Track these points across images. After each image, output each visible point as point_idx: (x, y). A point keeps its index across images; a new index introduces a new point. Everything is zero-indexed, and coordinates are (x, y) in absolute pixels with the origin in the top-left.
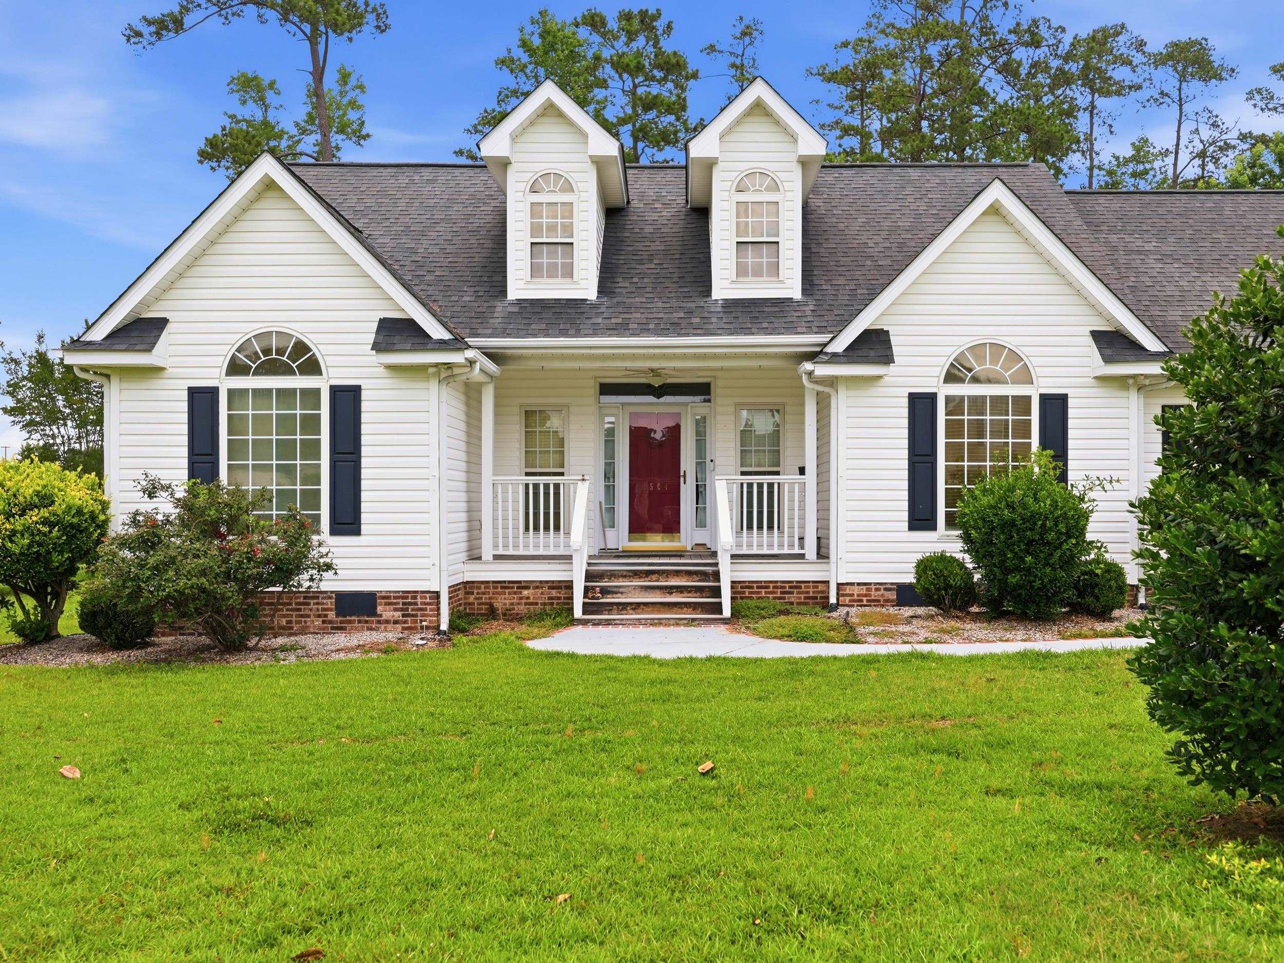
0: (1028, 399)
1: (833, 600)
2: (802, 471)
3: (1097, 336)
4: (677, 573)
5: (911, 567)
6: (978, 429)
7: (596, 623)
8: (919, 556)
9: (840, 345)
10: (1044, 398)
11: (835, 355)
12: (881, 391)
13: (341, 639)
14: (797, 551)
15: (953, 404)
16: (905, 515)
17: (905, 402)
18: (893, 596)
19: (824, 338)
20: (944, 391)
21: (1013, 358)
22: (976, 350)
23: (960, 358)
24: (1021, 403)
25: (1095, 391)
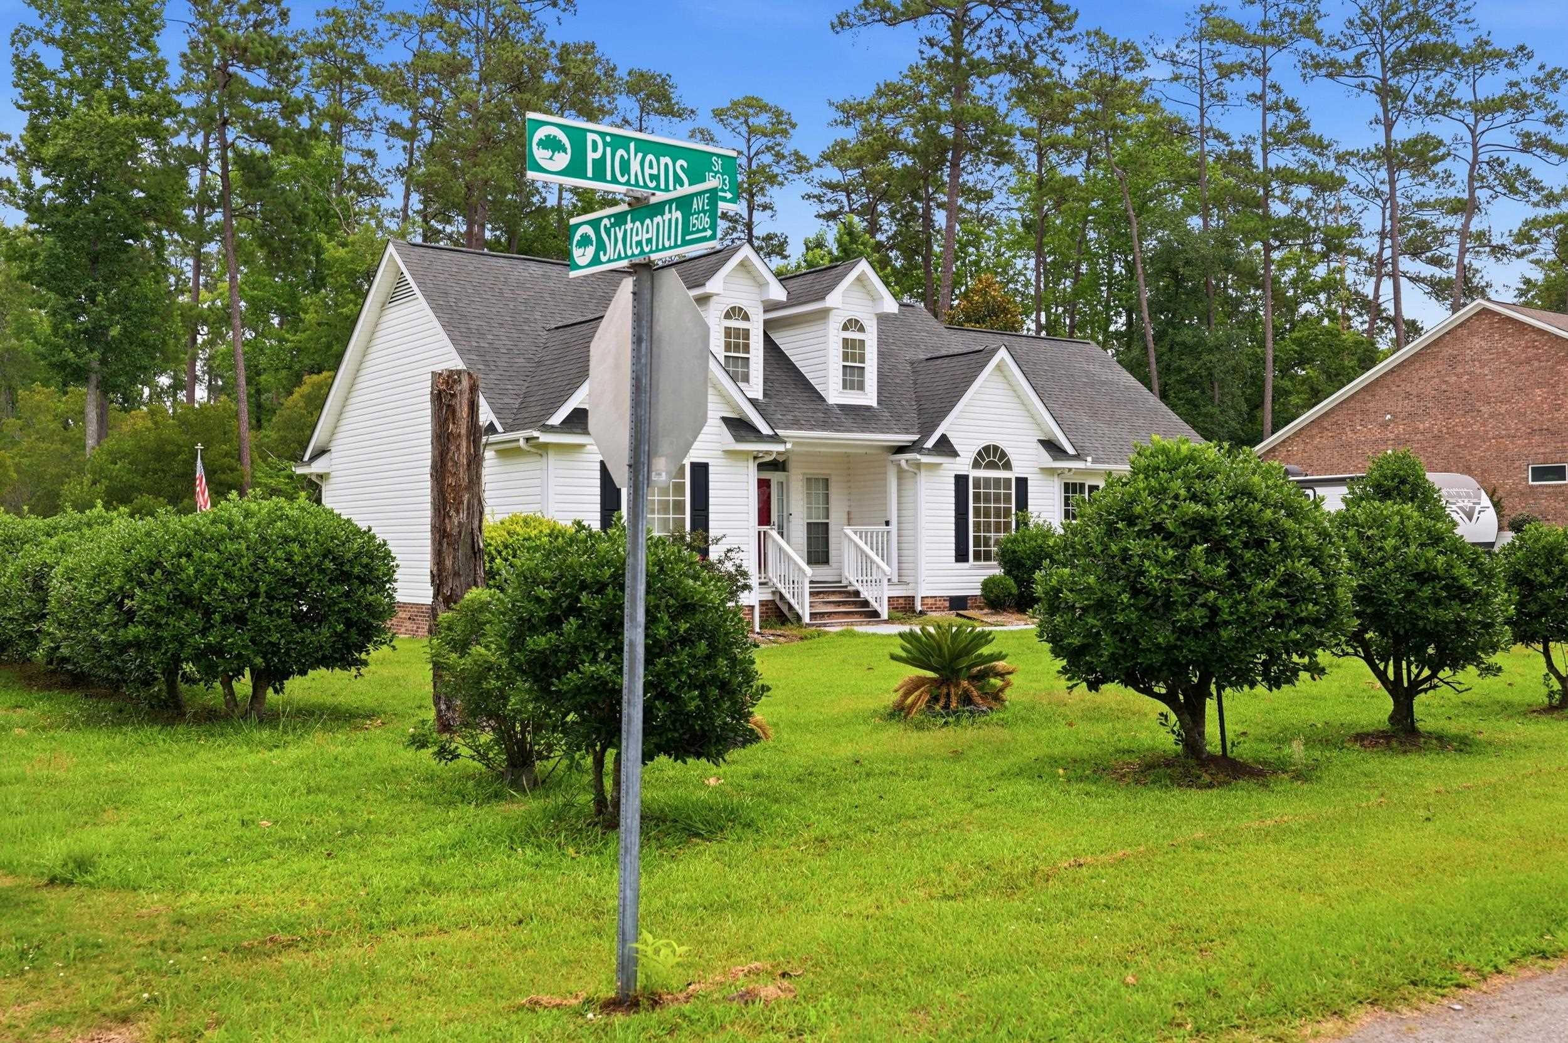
0: (1010, 479)
1: (919, 608)
2: (887, 523)
3: (1041, 442)
4: (833, 593)
5: (979, 585)
6: (987, 498)
8: (982, 579)
9: (929, 443)
10: (1017, 479)
12: (942, 472)
15: (977, 481)
16: (953, 553)
17: (953, 480)
18: (947, 604)
20: (974, 474)
21: (1003, 455)
22: (987, 449)
23: (979, 454)
24: (1008, 481)
25: (1040, 476)
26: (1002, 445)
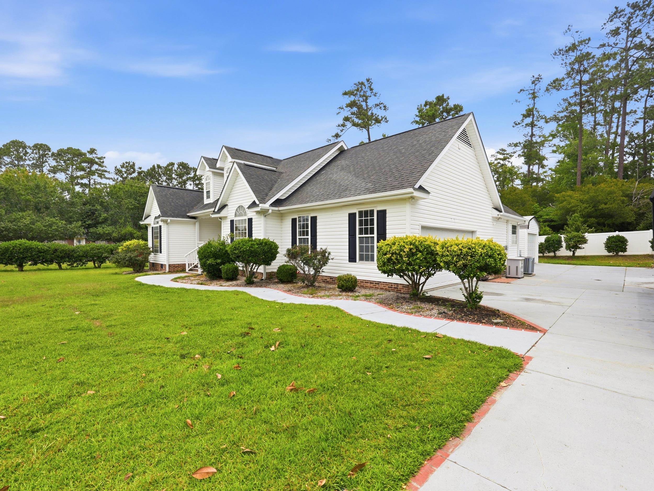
0: (246, 220)
6: (239, 229)
7: (188, 273)
9: (216, 210)
10: (249, 219)
12: (227, 220)
15: (236, 222)
17: (230, 222)
19: (213, 209)
20: (235, 219)
21: (244, 209)
23: (237, 210)
25: (257, 217)
26: (244, 205)
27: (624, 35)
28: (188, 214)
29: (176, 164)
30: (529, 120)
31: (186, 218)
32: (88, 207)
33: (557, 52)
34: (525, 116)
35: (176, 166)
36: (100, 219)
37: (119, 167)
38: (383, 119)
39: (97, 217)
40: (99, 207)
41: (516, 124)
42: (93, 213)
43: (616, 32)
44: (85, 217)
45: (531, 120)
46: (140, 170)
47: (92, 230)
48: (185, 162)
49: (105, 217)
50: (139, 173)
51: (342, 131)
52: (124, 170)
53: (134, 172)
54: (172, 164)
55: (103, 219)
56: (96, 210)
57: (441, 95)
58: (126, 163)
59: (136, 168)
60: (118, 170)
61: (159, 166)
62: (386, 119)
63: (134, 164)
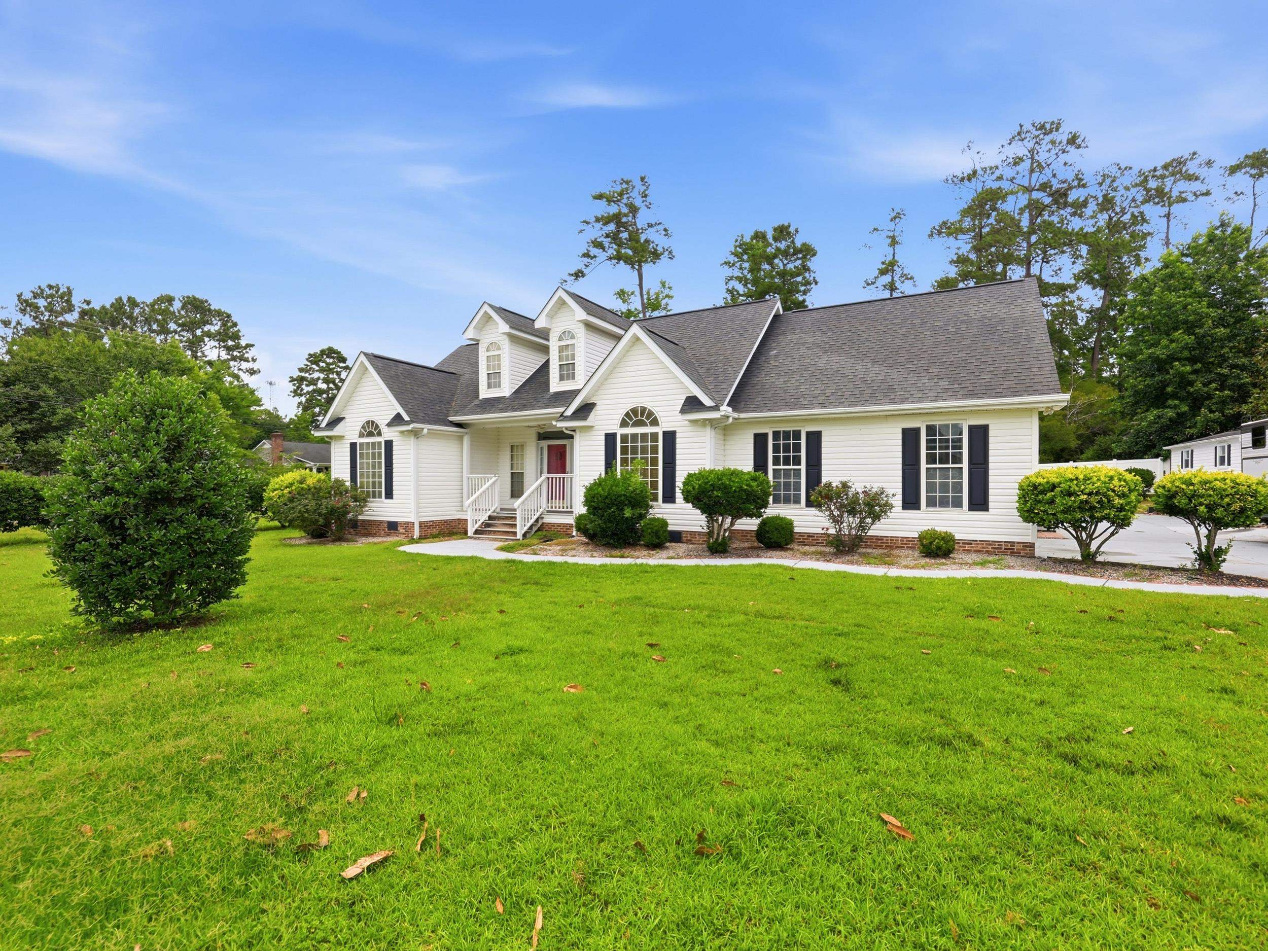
0: (657, 434)
3: (684, 400)
6: (634, 450)
7: (479, 538)
9: (569, 412)
10: (665, 433)
11: (567, 417)
12: (594, 433)
13: (389, 539)
14: (569, 510)
15: (624, 438)
17: (603, 438)
19: (561, 410)
20: (620, 431)
21: (651, 414)
22: (634, 411)
23: (627, 414)
24: (654, 436)
25: (690, 429)
26: (649, 406)
27: (1026, 164)
28: (451, 419)
29: (177, 299)
30: (887, 279)
31: (446, 425)
32: (19, 390)
33: (949, 178)
34: (883, 272)
35: (177, 305)
36: (55, 420)
37: (28, 296)
38: (667, 253)
39: (44, 415)
40: (51, 392)
41: (868, 284)
42: (33, 406)
43: (1017, 161)
44: (10, 413)
45: (890, 280)
46: (85, 307)
47: (32, 446)
48: (200, 296)
49: (67, 415)
50: (83, 313)
51: (587, 266)
52: (42, 303)
53: (70, 309)
54: (170, 300)
55: (63, 420)
56: (42, 398)
57: (786, 224)
58: (50, 287)
59: (76, 300)
60: (26, 301)
61: (133, 303)
62: (670, 252)
63: (69, 292)
